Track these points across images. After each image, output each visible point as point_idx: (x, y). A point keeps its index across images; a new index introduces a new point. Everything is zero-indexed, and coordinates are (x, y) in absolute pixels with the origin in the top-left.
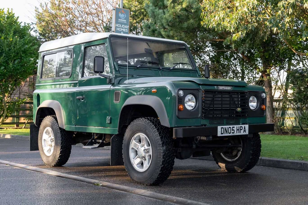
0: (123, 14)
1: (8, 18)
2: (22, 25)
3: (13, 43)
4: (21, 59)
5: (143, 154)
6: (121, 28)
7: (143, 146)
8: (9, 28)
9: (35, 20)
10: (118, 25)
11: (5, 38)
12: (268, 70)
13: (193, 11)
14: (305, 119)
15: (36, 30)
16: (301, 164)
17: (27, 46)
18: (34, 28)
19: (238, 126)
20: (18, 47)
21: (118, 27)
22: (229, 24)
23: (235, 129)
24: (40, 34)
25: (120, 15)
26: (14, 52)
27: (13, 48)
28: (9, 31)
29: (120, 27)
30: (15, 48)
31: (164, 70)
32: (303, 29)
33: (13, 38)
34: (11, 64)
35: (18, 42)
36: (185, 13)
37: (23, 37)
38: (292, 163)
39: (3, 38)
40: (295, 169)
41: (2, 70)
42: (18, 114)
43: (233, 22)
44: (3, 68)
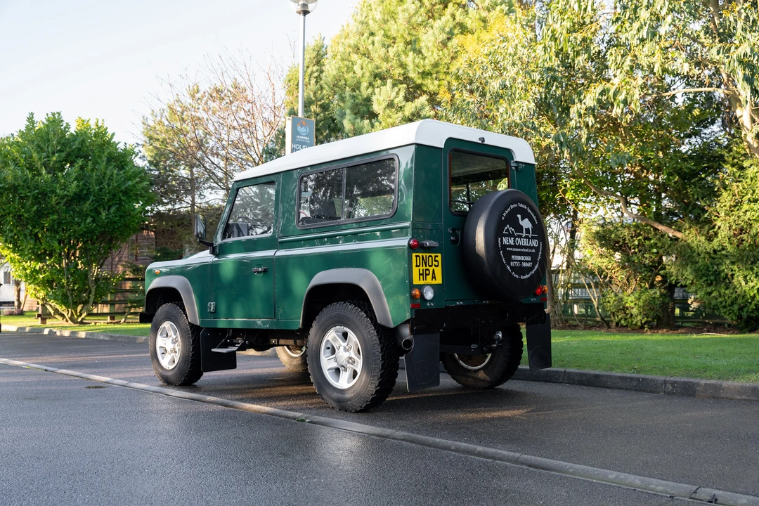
0: (303, 128)
1: (96, 135)
2: (121, 146)
3: (106, 178)
4: (120, 204)
8: (99, 152)
9: (142, 139)
10: (295, 146)
15: (144, 156)
16: (638, 379)
17: (130, 183)
18: (141, 152)
20: (116, 185)
21: (296, 149)
24: (151, 162)
26: (109, 193)
27: (106, 187)
28: (100, 157)
29: (299, 149)
30: (109, 186)
34: (104, 214)
35: (115, 176)
37: (123, 168)
38: (623, 379)
40: (627, 389)
41: (89, 224)
42: (113, 298)
44: (89, 220)
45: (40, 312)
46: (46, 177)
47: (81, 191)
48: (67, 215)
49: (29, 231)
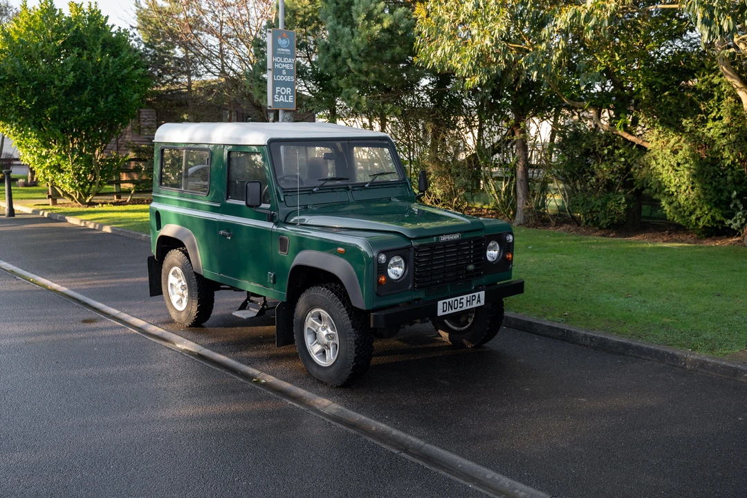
0: (284, 40)
1: (90, 19)
2: (115, 30)
3: (102, 67)
4: (117, 91)
5: (326, 341)
6: (282, 63)
7: (324, 329)
8: (94, 38)
9: (137, 22)
10: (276, 59)
11: (88, 59)
12: (522, 124)
13: (400, 33)
14: (578, 205)
15: (139, 39)
16: (563, 330)
17: (126, 71)
18: (135, 35)
19: (468, 296)
20: (112, 73)
21: (277, 63)
22: (461, 64)
23: (464, 301)
24: (147, 45)
25: (280, 41)
26: (106, 82)
27: (103, 76)
28: (95, 44)
29: (280, 62)
30: (106, 74)
31: (356, 189)
32: (582, 70)
33: (101, 58)
34: (102, 103)
35: (110, 65)
36: (387, 36)
37: (119, 55)
38: (551, 328)
39: (85, 58)
40: (554, 338)
41: (88, 113)
42: (118, 178)
43: (466, 63)
44: (88, 109)
45: (50, 194)
46: (43, 68)
47: (79, 80)
48: (67, 105)
49: (32, 120)
